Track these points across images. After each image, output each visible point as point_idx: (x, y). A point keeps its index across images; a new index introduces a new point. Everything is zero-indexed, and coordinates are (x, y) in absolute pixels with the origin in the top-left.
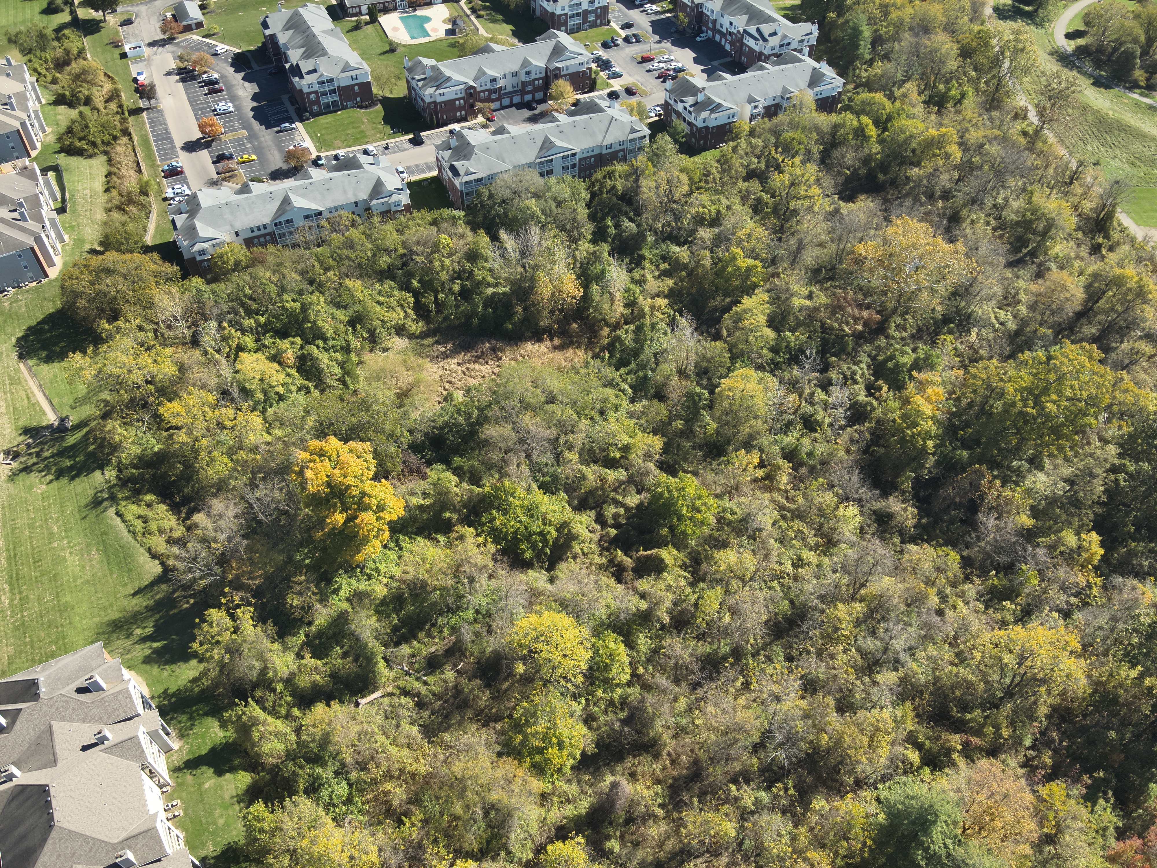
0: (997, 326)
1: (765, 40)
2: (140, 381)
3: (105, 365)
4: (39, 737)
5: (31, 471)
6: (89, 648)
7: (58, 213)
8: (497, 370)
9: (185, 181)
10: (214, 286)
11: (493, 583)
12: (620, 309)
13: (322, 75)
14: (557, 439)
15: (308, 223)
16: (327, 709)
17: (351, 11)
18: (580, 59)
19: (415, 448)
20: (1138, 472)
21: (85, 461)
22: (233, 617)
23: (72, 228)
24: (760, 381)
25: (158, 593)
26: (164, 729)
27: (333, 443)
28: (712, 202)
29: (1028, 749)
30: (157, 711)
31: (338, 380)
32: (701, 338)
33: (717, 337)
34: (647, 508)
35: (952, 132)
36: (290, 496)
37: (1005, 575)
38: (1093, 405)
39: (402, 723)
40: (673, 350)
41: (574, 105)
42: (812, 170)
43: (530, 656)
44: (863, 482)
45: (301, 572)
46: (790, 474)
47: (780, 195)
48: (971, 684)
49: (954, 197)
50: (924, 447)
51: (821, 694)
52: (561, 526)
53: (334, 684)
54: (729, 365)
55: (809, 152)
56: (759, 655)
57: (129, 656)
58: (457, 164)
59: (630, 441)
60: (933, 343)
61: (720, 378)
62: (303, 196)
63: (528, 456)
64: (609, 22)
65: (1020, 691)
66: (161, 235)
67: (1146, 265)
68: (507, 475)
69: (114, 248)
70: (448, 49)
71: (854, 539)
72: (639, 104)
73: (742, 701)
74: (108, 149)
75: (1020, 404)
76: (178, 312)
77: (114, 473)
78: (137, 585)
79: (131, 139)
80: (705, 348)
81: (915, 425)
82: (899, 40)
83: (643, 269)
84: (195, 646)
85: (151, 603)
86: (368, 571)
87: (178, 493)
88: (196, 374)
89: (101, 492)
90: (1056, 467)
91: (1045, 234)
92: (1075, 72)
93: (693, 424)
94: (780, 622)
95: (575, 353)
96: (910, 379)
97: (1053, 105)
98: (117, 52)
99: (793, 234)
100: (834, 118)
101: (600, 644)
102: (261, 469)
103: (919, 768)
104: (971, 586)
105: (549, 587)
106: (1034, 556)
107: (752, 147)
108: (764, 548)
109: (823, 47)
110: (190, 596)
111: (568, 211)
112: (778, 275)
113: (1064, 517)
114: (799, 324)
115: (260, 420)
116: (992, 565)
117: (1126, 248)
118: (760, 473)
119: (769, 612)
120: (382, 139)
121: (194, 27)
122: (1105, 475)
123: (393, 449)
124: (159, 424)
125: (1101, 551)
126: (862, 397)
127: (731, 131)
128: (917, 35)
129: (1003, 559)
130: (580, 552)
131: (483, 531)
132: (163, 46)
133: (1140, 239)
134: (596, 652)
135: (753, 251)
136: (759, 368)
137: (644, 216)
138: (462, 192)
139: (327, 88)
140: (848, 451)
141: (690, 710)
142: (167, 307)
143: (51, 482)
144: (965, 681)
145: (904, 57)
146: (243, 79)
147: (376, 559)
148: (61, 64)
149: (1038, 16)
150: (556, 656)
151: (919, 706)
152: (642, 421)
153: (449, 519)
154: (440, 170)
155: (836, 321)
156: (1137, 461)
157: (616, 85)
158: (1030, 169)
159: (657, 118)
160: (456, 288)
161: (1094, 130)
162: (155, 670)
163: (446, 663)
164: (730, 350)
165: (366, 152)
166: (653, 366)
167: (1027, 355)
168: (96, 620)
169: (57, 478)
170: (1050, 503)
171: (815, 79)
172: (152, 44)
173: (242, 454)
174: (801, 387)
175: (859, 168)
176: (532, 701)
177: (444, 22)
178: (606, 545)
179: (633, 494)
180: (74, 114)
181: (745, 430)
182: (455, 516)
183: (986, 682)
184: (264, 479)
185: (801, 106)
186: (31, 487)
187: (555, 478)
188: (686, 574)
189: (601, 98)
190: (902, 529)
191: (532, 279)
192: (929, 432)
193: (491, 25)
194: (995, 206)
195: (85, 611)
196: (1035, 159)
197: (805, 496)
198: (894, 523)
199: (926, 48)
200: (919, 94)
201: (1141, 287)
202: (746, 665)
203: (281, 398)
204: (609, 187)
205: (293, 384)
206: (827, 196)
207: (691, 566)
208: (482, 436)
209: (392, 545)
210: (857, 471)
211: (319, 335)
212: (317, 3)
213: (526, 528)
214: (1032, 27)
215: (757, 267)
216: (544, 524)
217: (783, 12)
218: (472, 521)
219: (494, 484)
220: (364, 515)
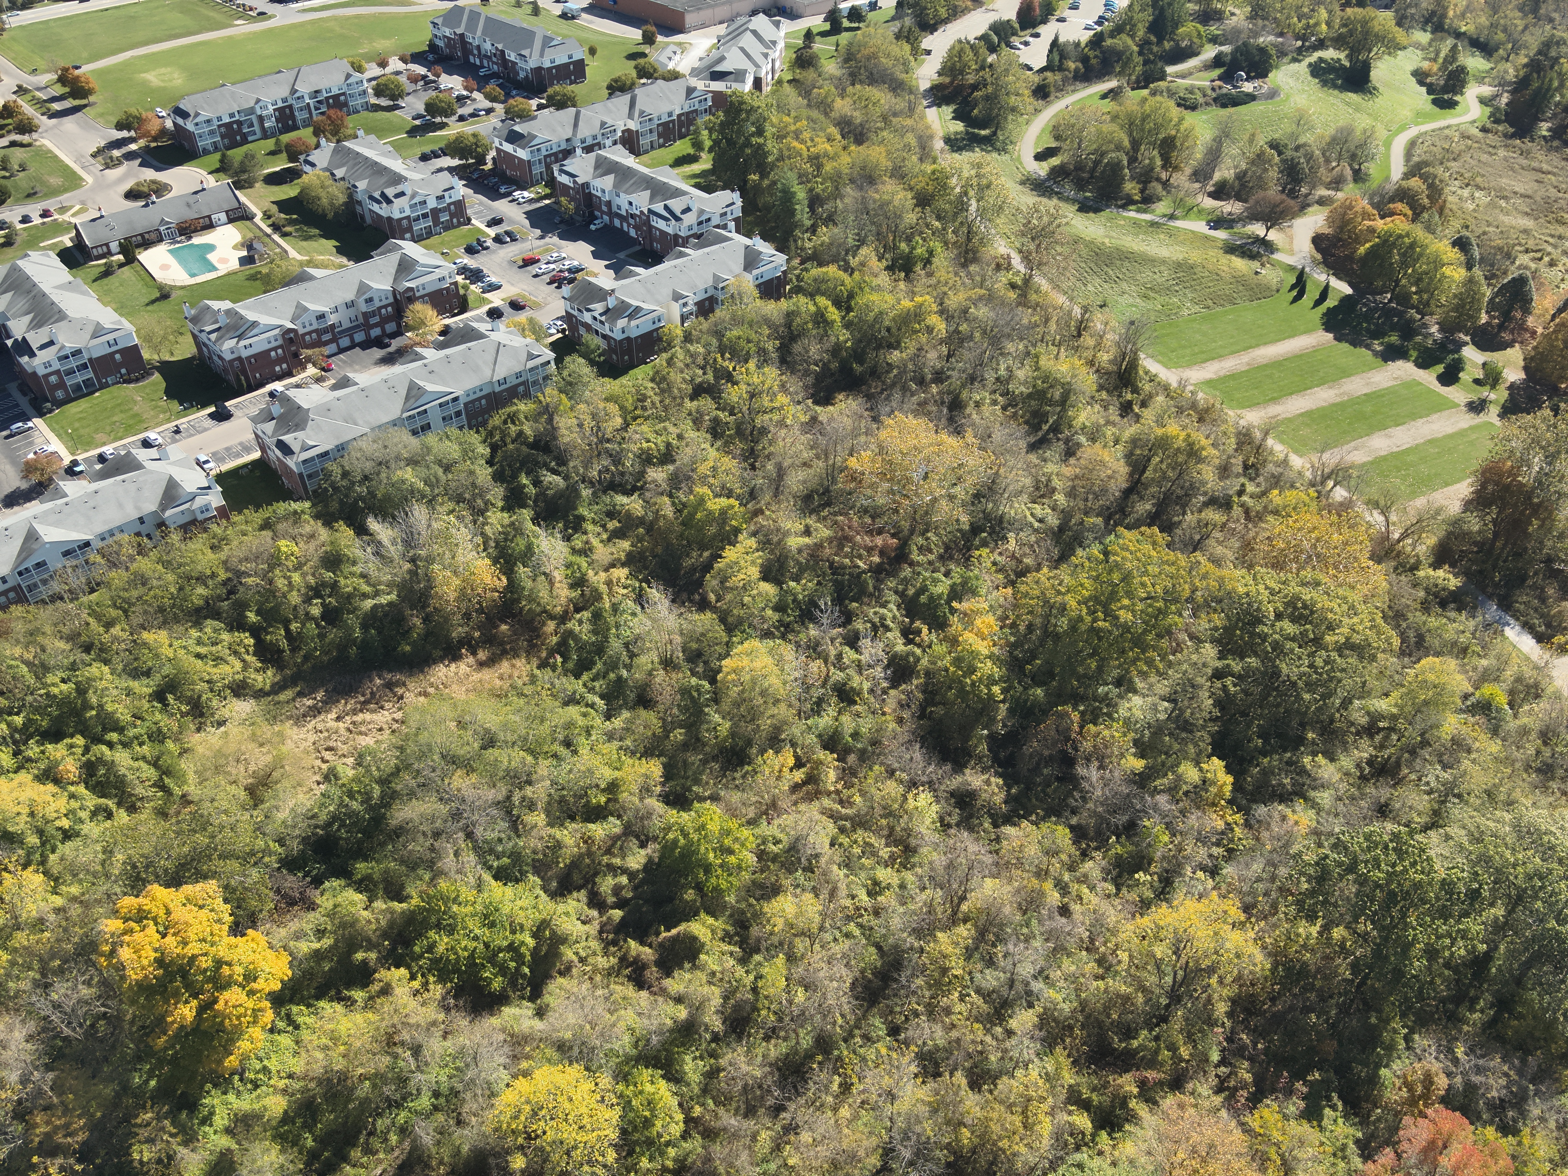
0: (1036, 525)
1: (678, 219)
8: (398, 715)
11: (451, 1042)
12: (564, 593)
13: (63, 347)
14: (509, 798)
15: (70, 563)
17: (95, 252)
18: (438, 273)
19: (290, 864)
20: (1247, 671)
24: (771, 652)
27: (158, 893)
28: (656, 432)
29: (1217, 1066)
31: (154, 785)
32: (683, 610)
33: (703, 605)
34: (659, 865)
35: (927, 300)
37: (1128, 837)
38: (1173, 601)
41: (443, 333)
42: (772, 374)
43: (529, 1144)
44: (928, 757)
45: (145, 1105)
46: (836, 768)
47: (740, 411)
48: (1127, 998)
49: (949, 377)
50: (990, 696)
51: (946, 1073)
52: (539, 928)
54: (725, 639)
55: (763, 351)
56: (853, 1037)
58: (287, 438)
59: (617, 774)
60: (966, 562)
61: (721, 658)
62: (57, 524)
63: (469, 835)
64: (469, 220)
65: (1187, 991)
67: (1189, 415)
68: (441, 872)
70: (247, 283)
71: (936, 837)
72: (531, 321)
73: (845, 1112)
75: (1088, 619)
81: (972, 670)
82: (841, 197)
83: (585, 533)
86: (252, 1076)
90: (1150, 686)
91: (1064, 402)
92: (1055, 201)
93: (698, 731)
94: (870, 981)
95: (513, 666)
96: (951, 613)
97: (1039, 246)
99: (768, 457)
100: (784, 305)
101: (630, 1091)
102: (53, 954)
103: (1094, 1135)
104: (1091, 863)
105: (538, 1025)
106: (1155, 808)
107: (691, 356)
108: (827, 882)
109: (749, 219)
111: (464, 475)
112: (761, 512)
113: (1176, 746)
114: (802, 569)
115: (40, 876)
116: (1109, 830)
117: (1160, 399)
118: (799, 776)
119: (853, 972)
120: (169, 420)
122: (1209, 684)
125: (1230, 779)
126: (900, 647)
127: (660, 339)
128: (861, 188)
129: (1122, 819)
130: (575, 958)
131: (420, 968)
133: (1174, 384)
134: (627, 1105)
135: (723, 487)
136: (767, 635)
137: (571, 464)
138: (301, 475)
139: (73, 363)
140: (900, 721)
141: (777, 1148)
144: (1118, 995)
145: (852, 217)
147: (261, 1054)
149: (998, 139)
150: (570, 1134)
151: (1073, 1048)
152: (628, 742)
153: (365, 962)
154: (263, 449)
155: (846, 557)
156: (1242, 657)
157: (496, 299)
158: (1028, 328)
159: (560, 335)
160: (316, 610)
161: (1092, 265)
164: (723, 621)
165: (146, 444)
166: (628, 661)
167: (1080, 555)
170: (1155, 732)
171: (751, 260)
173: (21, 938)
174: (824, 650)
175: (829, 362)
177: (235, 247)
178: (611, 936)
179: (636, 850)
181: (766, 724)
182: (373, 956)
183: (1144, 990)
184: (60, 972)
185: (740, 294)
187: (516, 856)
188: (732, 948)
189: (479, 319)
190: (991, 808)
191: (428, 577)
192: (992, 675)
193: (304, 243)
194: (998, 379)
196: (1033, 315)
197: (863, 793)
198: (979, 803)
199: (875, 201)
200: (880, 260)
201: (1191, 445)
202: (840, 1058)
203: (68, 835)
204: (514, 435)
205: (82, 808)
206: (799, 403)
207: (737, 934)
208: (393, 823)
209: (281, 1025)
210: (918, 746)
211: (110, 724)
212: (44, 248)
213: (487, 945)
214: (995, 155)
215: (733, 507)
216: (513, 932)
217: (693, 181)
218: (402, 956)
219: (424, 892)
220: (226, 995)
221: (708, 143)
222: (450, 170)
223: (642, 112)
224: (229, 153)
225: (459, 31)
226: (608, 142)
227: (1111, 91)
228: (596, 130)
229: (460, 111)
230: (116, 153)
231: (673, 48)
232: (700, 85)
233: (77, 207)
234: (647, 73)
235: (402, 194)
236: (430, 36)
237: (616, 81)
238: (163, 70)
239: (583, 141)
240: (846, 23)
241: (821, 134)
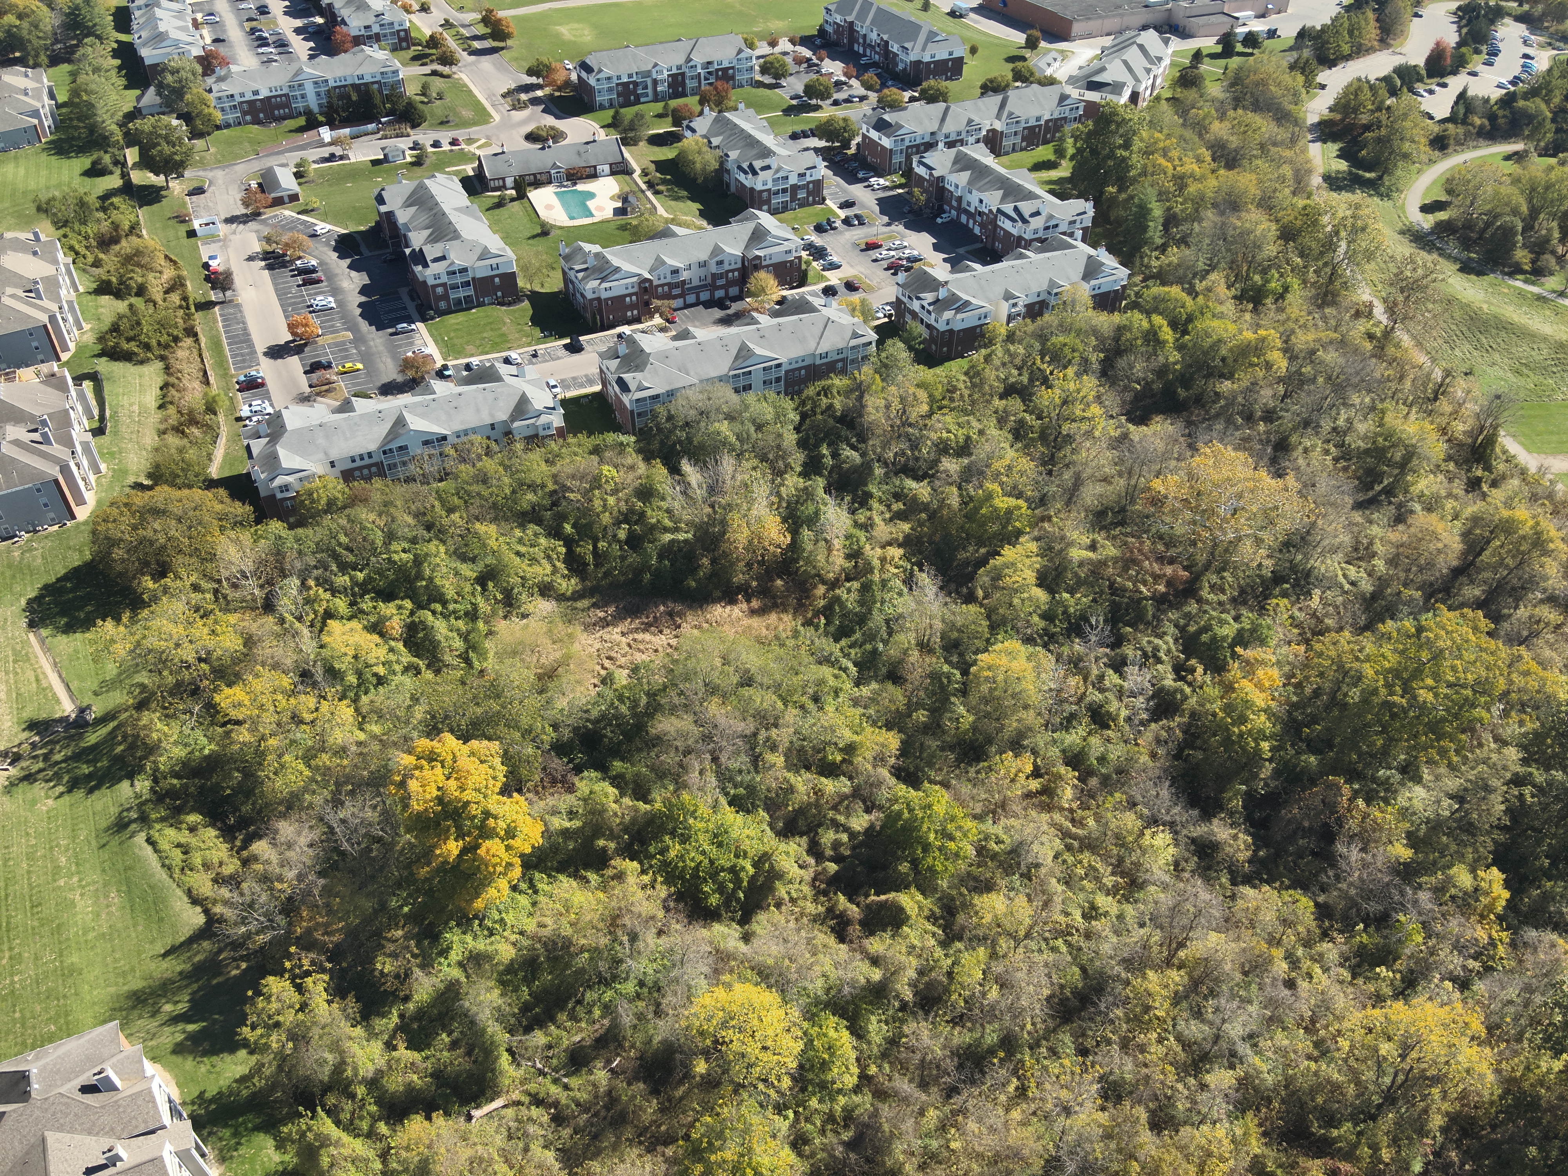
0: (1347, 587)
1: (1025, 221)
2: (191, 658)
3: (145, 637)
4: (27, 1153)
5: (36, 780)
6: (100, 1030)
7: (94, 435)
8: (674, 642)
9: (267, 396)
10: (300, 531)
11: (663, 941)
12: (839, 561)
13: (453, 263)
14: (755, 735)
15: (427, 451)
16: (426, 1123)
17: (492, 184)
18: (787, 246)
19: (560, 748)
20: (1550, 783)
21: (109, 767)
22: (300, 989)
23: (112, 454)
24: (1030, 657)
25: (198, 952)
26: (198, 1148)
27: (449, 742)
28: (959, 424)
30: (189, 1122)
31: (459, 656)
32: (948, 599)
33: (970, 599)
34: (879, 833)
35: (1273, 335)
36: (387, 817)
37: (1378, 929)
38: (1483, 693)
39: (532, 1146)
40: (911, 614)
41: (779, 303)
42: (1090, 384)
43: (715, 1049)
44: (1176, 797)
45: (397, 925)
46: (1075, 786)
47: (1049, 416)
48: (1336, 1087)
49: (1280, 418)
50: (1258, 751)
51: (1127, 1104)
52: (760, 859)
53: (438, 1087)
54: (987, 635)
55: (1085, 361)
56: (1039, 1047)
57: (153, 1043)
58: (626, 377)
59: (856, 738)
60: (1262, 610)
61: (976, 653)
62: (423, 416)
63: (715, 760)
64: (824, 199)
65: (1404, 1095)
66: (231, 465)
67: (1543, 504)
68: (685, 786)
69: (166, 482)
70: (617, 232)
71: (1167, 878)
72: (863, 302)
73: (1016, 1114)
74: (166, 353)
75: (1383, 691)
76: (248, 566)
77: (148, 784)
78: (169, 942)
79: (197, 341)
80: (954, 613)
81: (1242, 720)
82: (1200, 220)
83: (870, 509)
84: (246, 1031)
85: (187, 967)
86: (490, 924)
87: (234, 813)
88: (268, 649)
89: (128, 810)
90: (1438, 778)
91: (1404, 465)
92: (1435, 256)
93: (941, 716)
94: (1068, 999)
95: (780, 619)
96: (1233, 658)
97: (1407, 298)
98: (182, 230)
99: (1067, 466)
100: (1117, 318)
101: (814, 1031)
102: (348, 779)
104: (1330, 945)
105: (743, 947)
106: (1416, 902)
107: (1010, 355)
108: (1043, 892)
109: (1098, 230)
110: (242, 958)
111: (772, 437)
112: (1049, 519)
113: (1453, 847)
114: (1080, 583)
115: (351, 711)
116: (1358, 915)
117: (1515, 482)
118: (1034, 785)
119: (1052, 984)
120: (529, 345)
121: (286, 200)
122: (1505, 788)
123: (530, 750)
124: (213, 716)
125: (1506, 894)
126: (1169, 682)
127: (983, 336)
128: (1222, 213)
129: (1373, 907)
130: (786, 897)
131: (651, 866)
132: (245, 222)
133: (1533, 470)
134: (809, 1044)
135: (1015, 487)
136: (1028, 640)
137: (871, 442)
138: (632, 412)
139: (459, 279)
140: (1153, 755)
141: (942, 1128)
142: (234, 560)
143: (61, 795)
144: (1329, 1081)
145: (1207, 241)
146: (350, 267)
147: (502, 907)
148: (106, 242)
149: (1383, 185)
150: (753, 1049)
151: (1266, 1119)
152: (871, 711)
153: (604, 849)
154: (604, 384)
155: (1129, 579)
156: (1547, 769)
157: (834, 278)
158: (1380, 382)
159: (886, 320)
160: (622, 535)
161: (1464, 329)
162: (189, 1063)
163: (595, 1058)
164: (988, 617)
165: (507, 361)
166: (885, 636)
167: (1390, 626)
168: (112, 990)
169: (70, 791)
170: (1434, 828)
171: (1091, 270)
172: (230, 220)
173: (325, 759)
174: (1086, 667)
175: (1153, 382)
176: (718, 1114)
177: (612, 198)
178: (823, 886)
179: (861, 812)
180: (121, 306)
181: (1012, 724)
182: (612, 845)
183: (1358, 1083)
184: (352, 793)
185: (1074, 302)
186: (34, 802)
187: (751, 789)
188: (935, 929)
189: (814, 294)
190: (1232, 864)
191: (724, 523)
192: (1263, 730)
193: (673, 203)
194: (1334, 429)
195: (97, 977)
196: (1386, 369)
197: (1098, 818)
198: (1220, 856)
199: (1235, 229)
200: (1228, 288)
201: (1538, 534)
202: (1022, 1061)
203: (381, 681)
204: (824, 407)
205: (398, 662)
206: (1112, 417)
207: (942, 917)
208: (652, 731)
209: (523, 886)
210: (1167, 783)
211: (436, 596)
212: (449, 173)
213: (712, 862)
214: (1376, 199)
215: (1020, 508)
216: (737, 856)
217: (1048, 187)
218: (636, 852)
219: (668, 799)
220: (488, 843)
221: (1071, 151)
222: (816, 150)
223: (1011, 114)
224: (623, 110)
225: (849, 19)
226: (971, 140)
227: (1516, 153)
228: (962, 126)
229: (836, 96)
230: (524, 97)
231: (1054, 54)
232: (1074, 93)
233: (483, 141)
234: (1023, 77)
235: (768, 167)
236: (821, 21)
237: (991, 81)
238: (576, 26)
239: (947, 137)
240: (1239, 48)
241: (1190, 154)
